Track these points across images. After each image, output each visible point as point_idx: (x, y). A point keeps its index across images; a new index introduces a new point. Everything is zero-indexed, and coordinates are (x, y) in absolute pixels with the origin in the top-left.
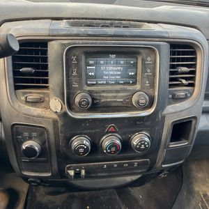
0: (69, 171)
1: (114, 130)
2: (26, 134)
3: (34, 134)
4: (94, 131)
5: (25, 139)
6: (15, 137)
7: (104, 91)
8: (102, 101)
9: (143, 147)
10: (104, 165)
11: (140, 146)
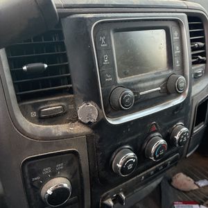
0: (106, 202)
1: (156, 129)
2: (47, 170)
3: (60, 166)
4: (134, 137)
5: (46, 179)
6: (28, 181)
8: (141, 94)
10: (141, 177)
11: (183, 139)
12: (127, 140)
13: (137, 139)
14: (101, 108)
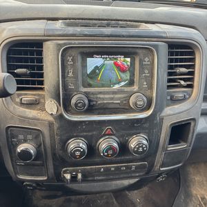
0: (65, 175)
1: (111, 132)
2: (21, 137)
4: (90, 134)
5: (20, 142)
6: (10, 140)
7: (100, 93)
8: (99, 102)
9: (141, 150)
10: (101, 168)
11: (138, 148)
12: (82, 134)
13: (92, 136)
14: (60, 105)
